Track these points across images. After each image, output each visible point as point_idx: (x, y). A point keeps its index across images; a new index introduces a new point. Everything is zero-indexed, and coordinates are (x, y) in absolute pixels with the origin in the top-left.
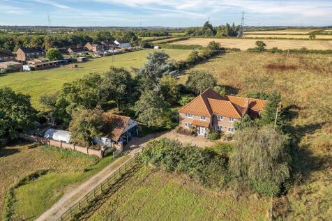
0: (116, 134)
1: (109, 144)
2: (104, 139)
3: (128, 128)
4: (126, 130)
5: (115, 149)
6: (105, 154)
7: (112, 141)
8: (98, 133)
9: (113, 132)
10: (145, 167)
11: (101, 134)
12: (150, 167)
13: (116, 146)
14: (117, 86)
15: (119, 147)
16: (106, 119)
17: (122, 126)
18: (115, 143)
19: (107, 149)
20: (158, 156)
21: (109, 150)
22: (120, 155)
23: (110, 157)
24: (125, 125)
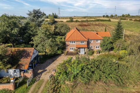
0: (24, 63)
1: (18, 74)
2: (11, 71)
3: (34, 56)
4: (32, 59)
5: (26, 78)
6: (17, 85)
7: (21, 71)
8: (5, 66)
9: (20, 62)
10: (63, 86)
11: (9, 66)
12: (67, 85)
13: (26, 74)
14: (12, 29)
15: (29, 75)
16: (10, 52)
17: (27, 55)
18: (25, 71)
19: (17, 79)
20: (75, 73)
21: (21, 80)
22: (33, 82)
23: (24, 86)
24: (31, 54)
